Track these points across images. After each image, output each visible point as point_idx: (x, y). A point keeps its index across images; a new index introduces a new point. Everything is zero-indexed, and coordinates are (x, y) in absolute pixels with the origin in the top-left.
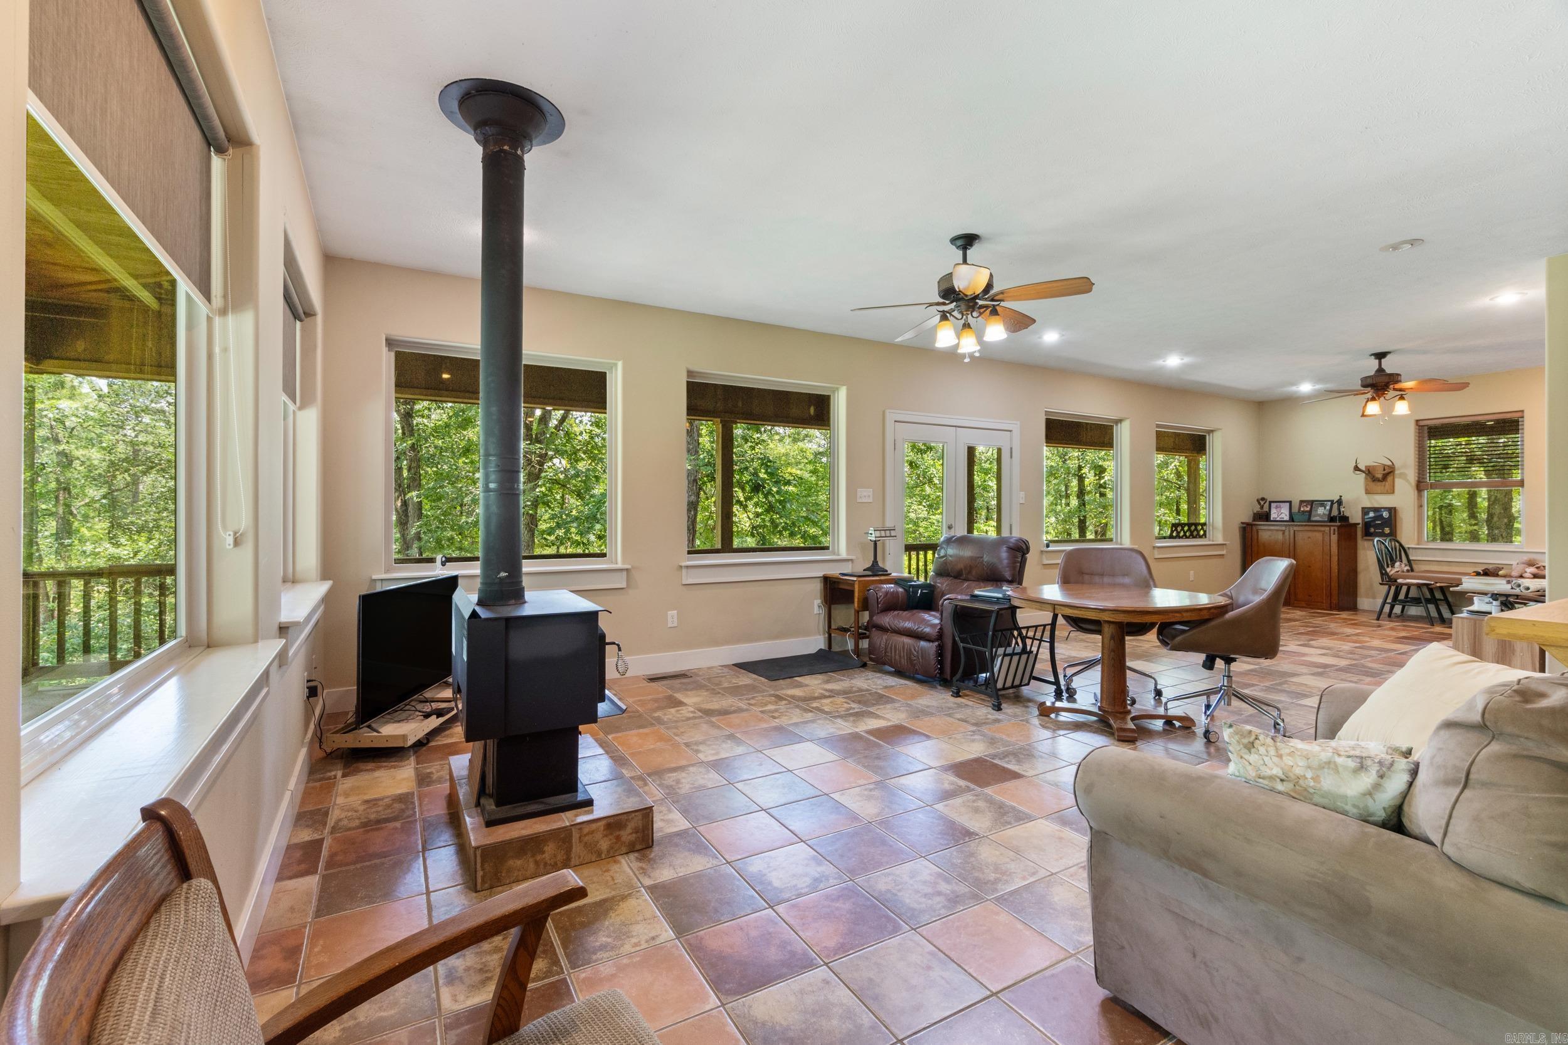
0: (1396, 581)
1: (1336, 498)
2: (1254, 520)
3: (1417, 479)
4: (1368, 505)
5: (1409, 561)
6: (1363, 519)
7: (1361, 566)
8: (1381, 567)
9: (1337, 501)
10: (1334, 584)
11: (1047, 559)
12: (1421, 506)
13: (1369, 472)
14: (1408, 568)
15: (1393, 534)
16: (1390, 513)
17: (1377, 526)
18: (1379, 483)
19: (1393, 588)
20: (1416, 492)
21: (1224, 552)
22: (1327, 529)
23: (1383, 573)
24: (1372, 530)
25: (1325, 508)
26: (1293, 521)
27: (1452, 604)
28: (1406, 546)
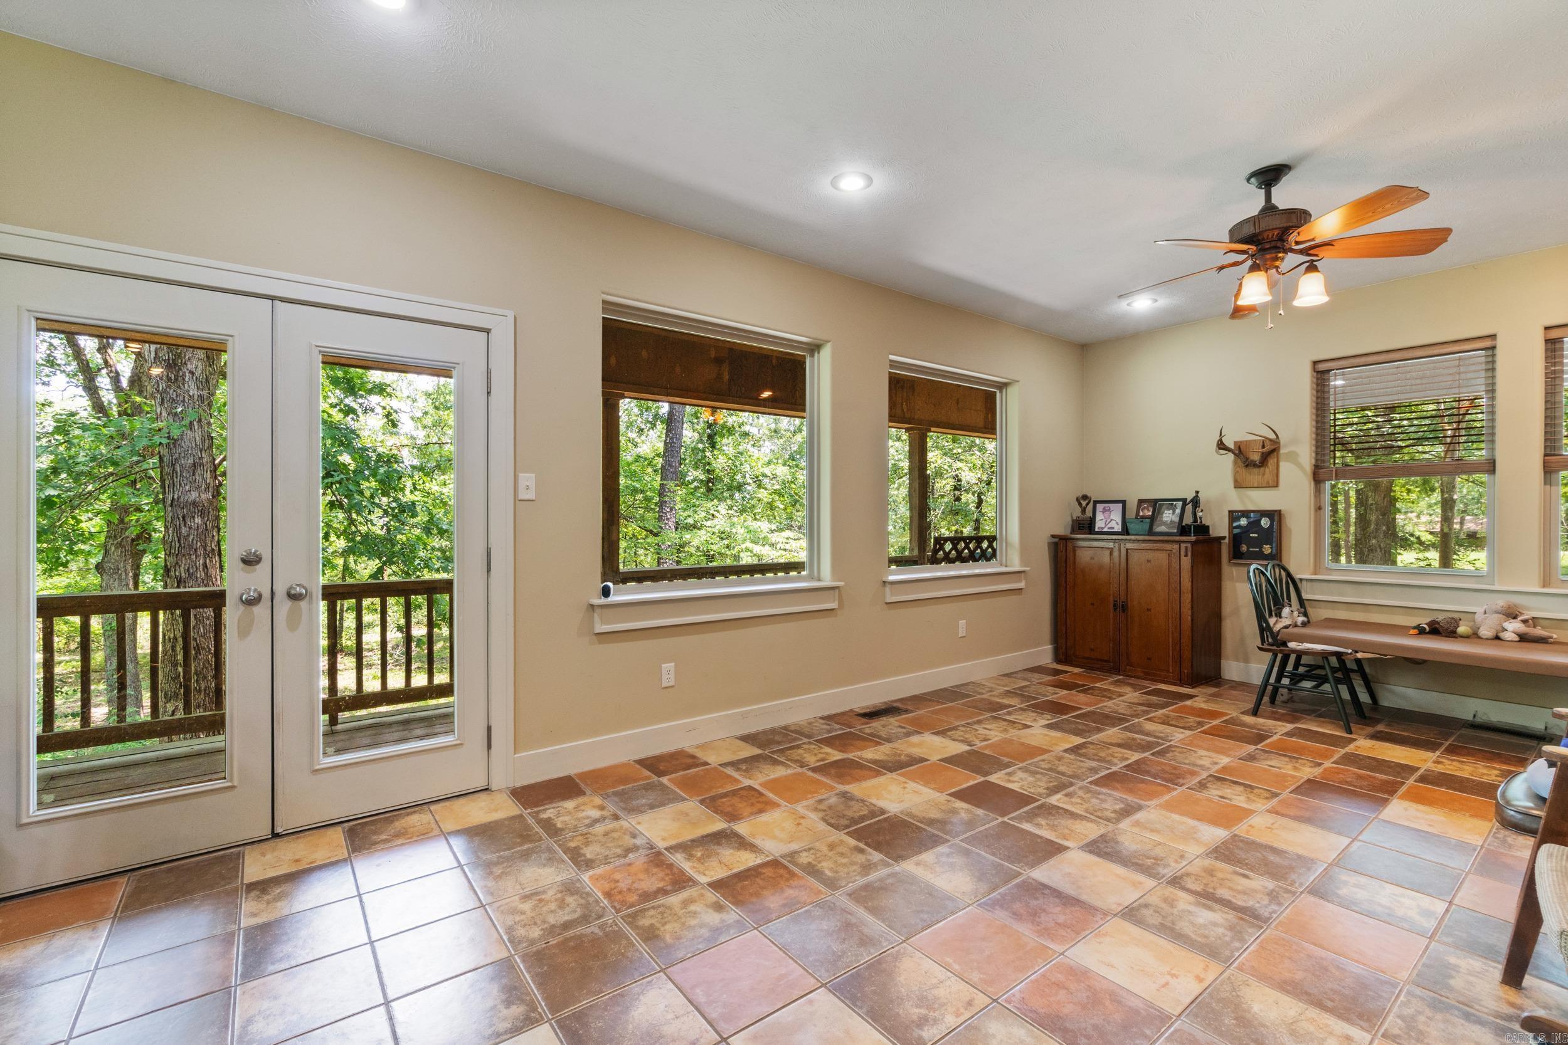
0: (1284, 644)
1: (1190, 496)
2: (1073, 531)
3: (1313, 461)
4: (1239, 507)
5: (1301, 602)
6: (1231, 528)
7: (1227, 608)
8: (1261, 617)
9: (1192, 501)
10: (1186, 641)
11: (603, 622)
12: (1320, 508)
13: (1240, 452)
14: (1301, 619)
15: (1276, 556)
16: (1272, 521)
17: (1252, 543)
18: (1256, 470)
19: (1280, 656)
20: (1313, 483)
21: (1022, 585)
22: (1176, 546)
23: (1264, 629)
24: (1244, 548)
25: (1174, 512)
26: (1128, 534)
27: (1369, 677)
28: (1297, 576)
